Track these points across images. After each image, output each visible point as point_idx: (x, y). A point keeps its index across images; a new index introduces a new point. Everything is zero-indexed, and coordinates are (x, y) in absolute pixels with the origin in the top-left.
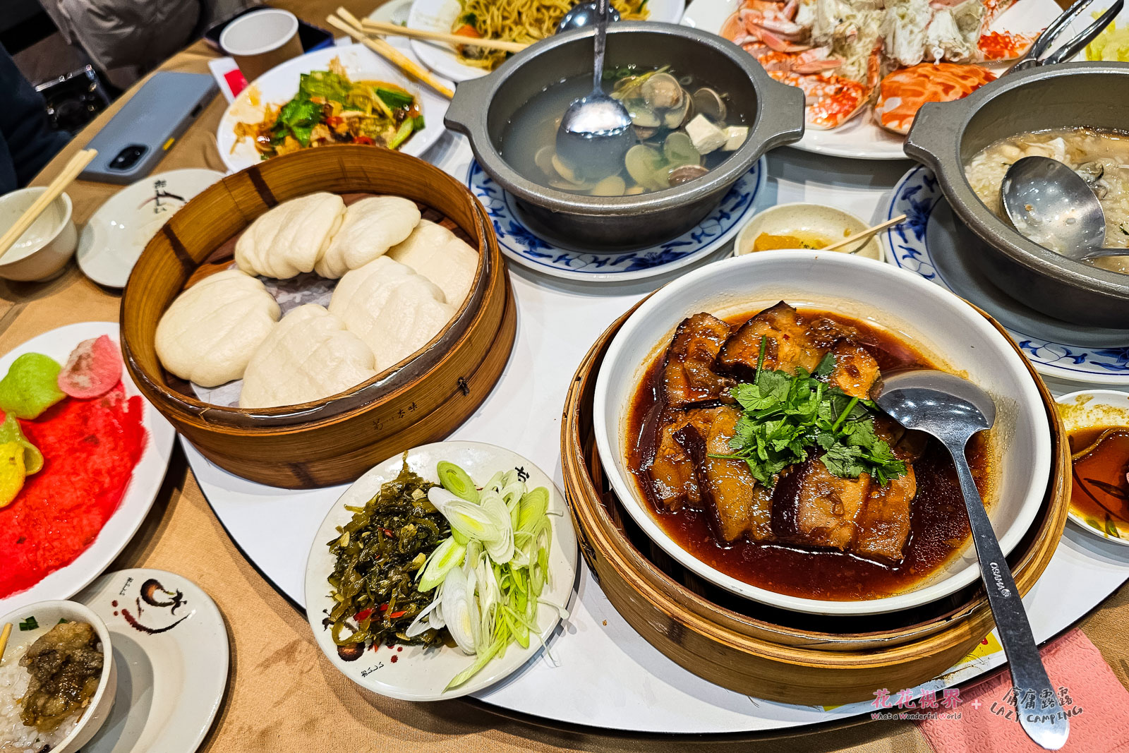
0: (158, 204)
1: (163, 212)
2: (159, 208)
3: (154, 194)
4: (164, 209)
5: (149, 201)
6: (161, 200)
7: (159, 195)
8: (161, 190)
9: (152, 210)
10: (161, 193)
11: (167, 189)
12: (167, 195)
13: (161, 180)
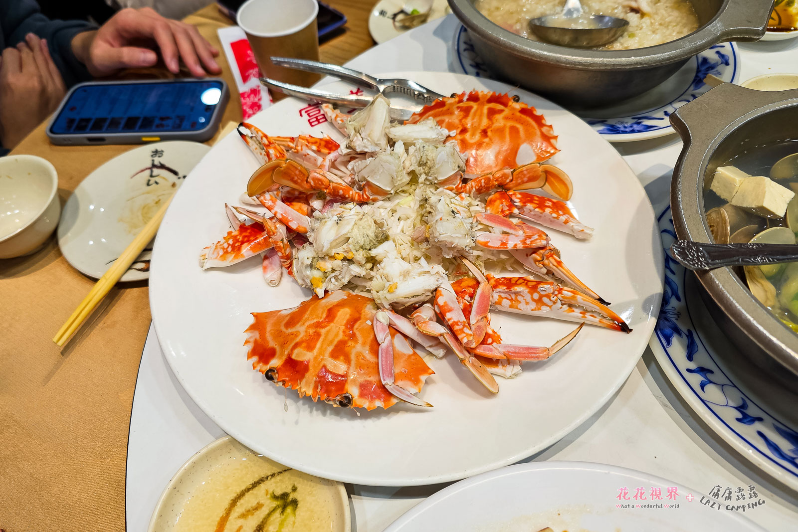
0: (151, 176)
1: (155, 185)
2: (153, 180)
3: (149, 165)
4: (157, 183)
5: (142, 171)
6: (156, 171)
7: (154, 166)
8: (157, 160)
9: (145, 182)
10: (156, 163)
11: (163, 160)
12: (162, 167)
13: (159, 149)
